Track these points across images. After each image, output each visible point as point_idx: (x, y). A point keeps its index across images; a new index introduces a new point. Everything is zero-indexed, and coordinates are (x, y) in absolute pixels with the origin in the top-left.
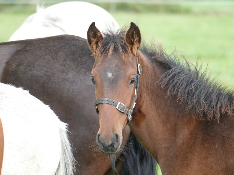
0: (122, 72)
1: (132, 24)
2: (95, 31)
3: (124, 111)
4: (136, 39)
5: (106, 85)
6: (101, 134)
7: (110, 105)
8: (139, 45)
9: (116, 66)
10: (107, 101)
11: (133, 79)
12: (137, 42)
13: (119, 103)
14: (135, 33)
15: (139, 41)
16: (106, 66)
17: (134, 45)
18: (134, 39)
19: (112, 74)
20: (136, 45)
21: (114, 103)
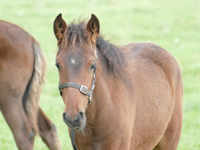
0: (83, 59)
1: (93, 16)
2: (61, 22)
3: (87, 93)
4: (96, 29)
5: (70, 70)
6: (67, 113)
7: (75, 88)
8: (98, 35)
9: (79, 53)
10: (72, 85)
11: (93, 65)
12: (96, 32)
13: (82, 86)
14: (95, 23)
15: (98, 31)
16: (70, 53)
17: (93, 34)
18: (94, 29)
19: (75, 61)
20: (95, 34)
21: (78, 86)
